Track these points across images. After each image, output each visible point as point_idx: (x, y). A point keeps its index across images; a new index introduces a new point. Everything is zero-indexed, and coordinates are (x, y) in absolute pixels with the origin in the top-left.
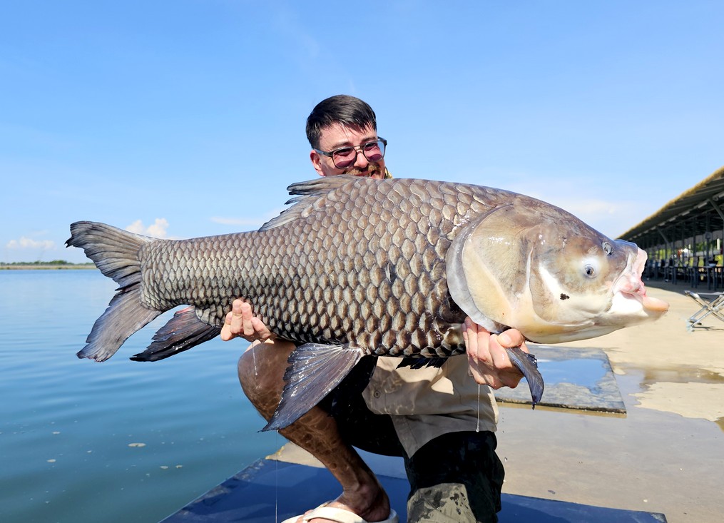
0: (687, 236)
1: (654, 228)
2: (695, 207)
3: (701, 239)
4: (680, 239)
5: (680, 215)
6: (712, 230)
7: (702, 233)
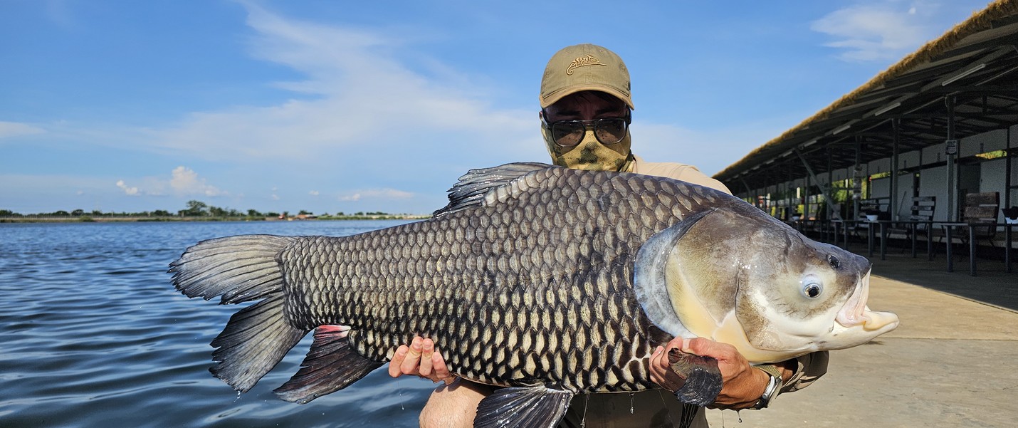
0: (770, 184)
1: (737, 176)
2: (780, 156)
3: (784, 187)
4: (762, 187)
5: (764, 163)
6: (795, 177)
7: (784, 181)
